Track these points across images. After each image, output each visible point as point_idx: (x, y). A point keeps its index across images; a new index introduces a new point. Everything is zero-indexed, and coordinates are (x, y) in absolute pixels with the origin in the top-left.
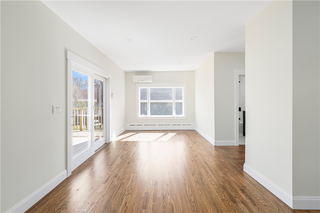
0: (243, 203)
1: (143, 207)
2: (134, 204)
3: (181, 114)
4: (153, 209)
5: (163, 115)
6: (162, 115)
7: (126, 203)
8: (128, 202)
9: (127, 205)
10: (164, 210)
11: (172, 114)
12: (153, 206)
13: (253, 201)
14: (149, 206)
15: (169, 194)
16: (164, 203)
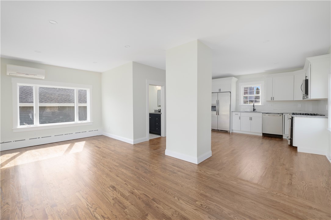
0: (179, 171)
1: (123, 208)
2: (112, 212)
3: (86, 119)
4: (132, 205)
5: (61, 122)
6: (58, 122)
7: (103, 216)
8: (103, 215)
9: (106, 216)
10: (141, 200)
11: (73, 120)
12: (130, 202)
13: (182, 169)
14: (127, 205)
15: (134, 189)
16: (136, 196)
